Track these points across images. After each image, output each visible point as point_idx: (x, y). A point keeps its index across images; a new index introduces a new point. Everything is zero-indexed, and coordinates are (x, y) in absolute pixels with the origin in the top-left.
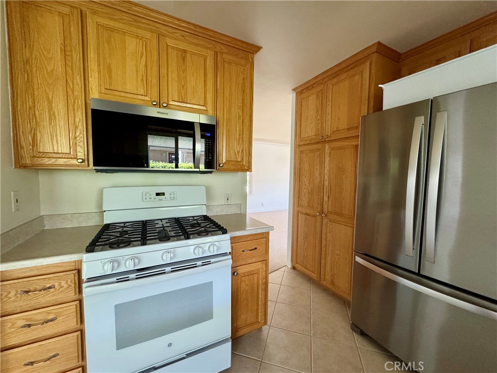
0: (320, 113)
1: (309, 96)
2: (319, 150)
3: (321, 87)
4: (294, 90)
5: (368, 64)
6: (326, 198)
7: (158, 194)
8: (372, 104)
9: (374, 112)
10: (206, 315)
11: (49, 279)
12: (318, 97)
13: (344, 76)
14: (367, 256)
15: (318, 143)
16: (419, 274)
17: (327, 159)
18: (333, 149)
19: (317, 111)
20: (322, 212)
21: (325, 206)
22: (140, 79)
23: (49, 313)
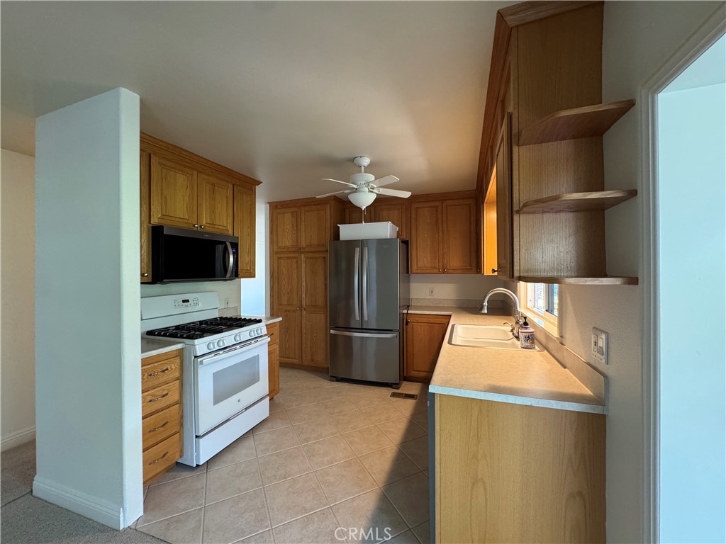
0: (295, 228)
1: (284, 213)
2: (295, 258)
3: (296, 209)
4: (269, 203)
5: (329, 205)
6: (304, 296)
7: (184, 301)
8: (332, 231)
9: (334, 240)
10: (254, 379)
11: (165, 363)
12: (293, 216)
13: (314, 207)
14: (336, 328)
15: (294, 252)
16: (362, 329)
17: (303, 265)
18: (307, 258)
19: (293, 226)
20: (301, 307)
21: (304, 302)
22: (185, 206)
23: (164, 390)
